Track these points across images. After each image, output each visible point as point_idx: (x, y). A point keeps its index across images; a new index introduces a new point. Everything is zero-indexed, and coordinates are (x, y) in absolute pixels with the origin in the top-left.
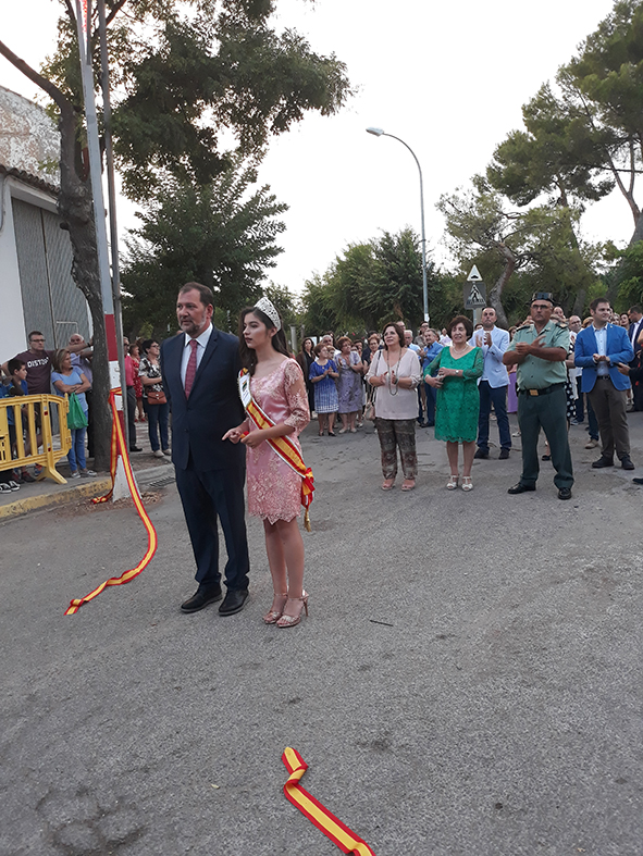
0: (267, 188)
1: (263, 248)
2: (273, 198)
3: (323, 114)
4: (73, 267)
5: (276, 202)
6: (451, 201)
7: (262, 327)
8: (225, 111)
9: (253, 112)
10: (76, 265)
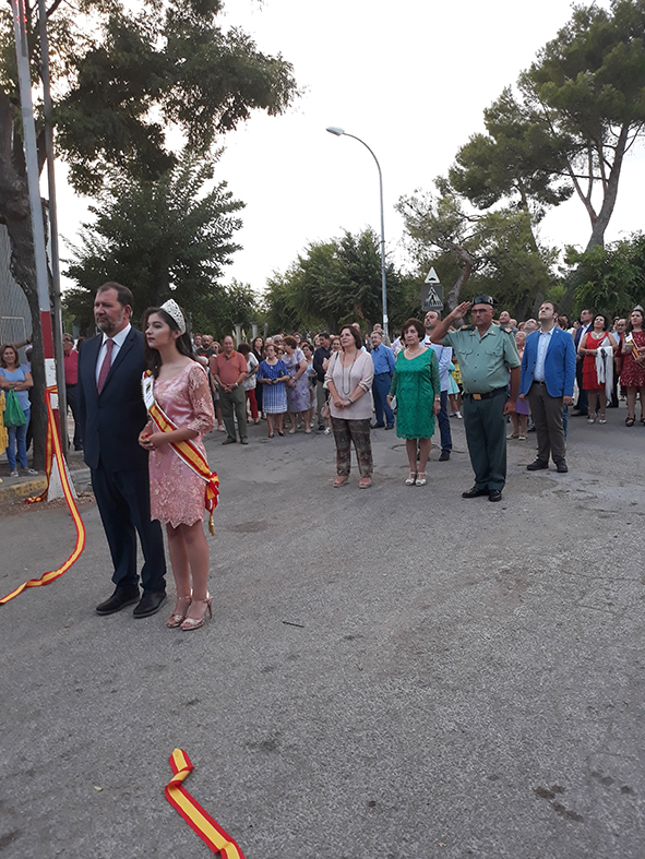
0: (224, 184)
1: (219, 246)
2: (230, 195)
3: (269, 113)
4: (12, 262)
5: (233, 199)
6: (410, 202)
7: (166, 328)
8: (173, 107)
9: (201, 109)
10: (15, 260)
